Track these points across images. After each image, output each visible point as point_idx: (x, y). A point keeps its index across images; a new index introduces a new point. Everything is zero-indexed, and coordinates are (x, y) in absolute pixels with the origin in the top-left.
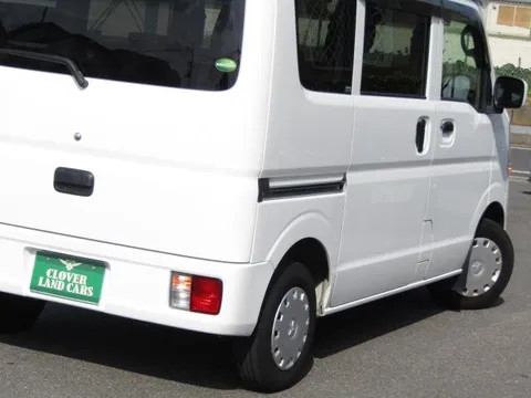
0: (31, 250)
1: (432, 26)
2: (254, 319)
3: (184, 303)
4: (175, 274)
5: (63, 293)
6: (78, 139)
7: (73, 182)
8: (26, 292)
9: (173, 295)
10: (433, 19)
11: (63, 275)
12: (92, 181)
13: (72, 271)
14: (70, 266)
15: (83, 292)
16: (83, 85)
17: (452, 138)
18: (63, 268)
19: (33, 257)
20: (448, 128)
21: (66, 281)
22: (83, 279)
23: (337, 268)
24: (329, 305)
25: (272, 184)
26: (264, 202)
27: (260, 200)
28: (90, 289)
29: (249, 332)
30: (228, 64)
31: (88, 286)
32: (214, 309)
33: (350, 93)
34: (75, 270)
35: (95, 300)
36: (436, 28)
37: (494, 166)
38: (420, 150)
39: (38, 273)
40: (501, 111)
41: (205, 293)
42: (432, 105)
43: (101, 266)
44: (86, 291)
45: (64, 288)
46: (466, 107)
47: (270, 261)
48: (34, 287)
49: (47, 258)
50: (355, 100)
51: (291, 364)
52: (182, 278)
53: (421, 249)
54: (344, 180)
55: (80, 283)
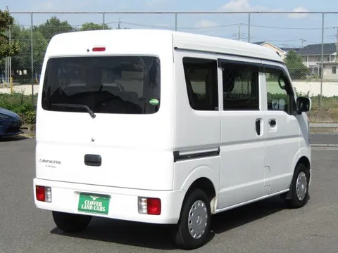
0: (77, 193)
1: (259, 77)
2: (178, 216)
3: (145, 211)
4: (140, 199)
5: (92, 211)
6: (93, 141)
7: (93, 160)
8: (76, 212)
9: (140, 208)
10: (259, 73)
11: (92, 203)
12: (101, 159)
13: (95, 201)
14: (94, 198)
16: (93, 117)
17: (276, 128)
18: (91, 199)
19: (78, 196)
20: (273, 123)
21: (93, 206)
22: (101, 204)
23: (219, 191)
24: (218, 208)
25: (180, 154)
26: (177, 162)
27: (175, 161)
28: (104, 208)
29: (176, 222)
30: (155, 101)
31: (103, 206)
32: (158, 212)
33: (218, 110)
34: (97, 200)
35: (106, 212)
36: (262, 78)
37: (301, 139)
38: (259, 133)
39: (81, 202)
40: (301, 114)
41: (154, 205)
42: (263, 113)
43: (107, 197)
44: (102, 209)
45: (93, 209)
46: (282, 113)
47: (183, 189)
48: (80, 209)
49: (85, 195)
50: (221, 113)
51: (200, 236)
52: (143, 200)
53: (264, 180)
54: (219, 150)
55: (99, 206)
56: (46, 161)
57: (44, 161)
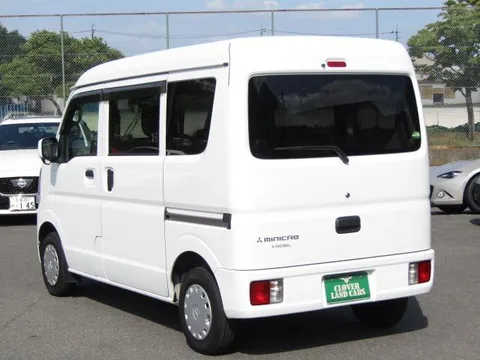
4: (411, 264)
5: (349, 298)
6: (348, 196)
7: (348, 225)
8: (326, 306)
11: (344, 287)
13: (349, 283)
14: (346, 280)
15: (360, 294)
16: (346, 161)
18: (343, 283)
21: (348, 290)
22: (357, 285)
28: (363, 290)
30: (417, 134)
31: (361, 288)
34: (350, 281)
35: (368, 295)
39: (329, 291)
43: (364, 274)
44: (362, 292)
45: (348, 294)
48: (329, 301)
55: (356, 288)
56: (273, 239)
57: (267, 240)
